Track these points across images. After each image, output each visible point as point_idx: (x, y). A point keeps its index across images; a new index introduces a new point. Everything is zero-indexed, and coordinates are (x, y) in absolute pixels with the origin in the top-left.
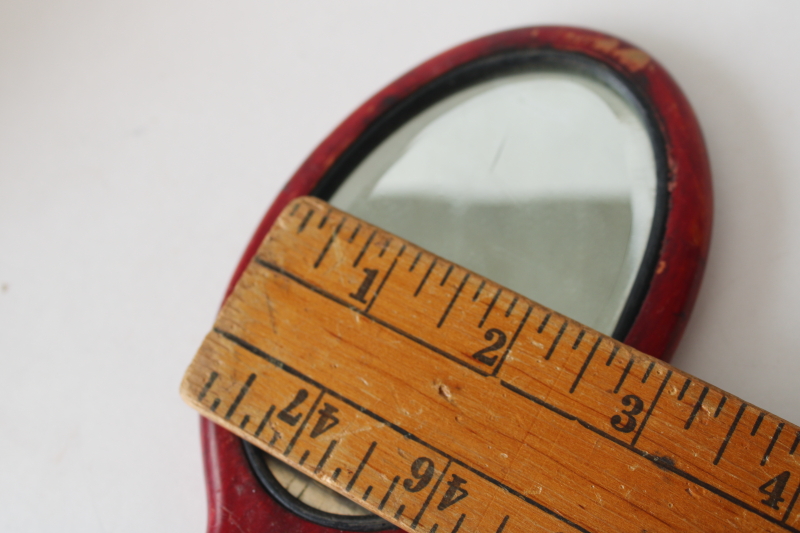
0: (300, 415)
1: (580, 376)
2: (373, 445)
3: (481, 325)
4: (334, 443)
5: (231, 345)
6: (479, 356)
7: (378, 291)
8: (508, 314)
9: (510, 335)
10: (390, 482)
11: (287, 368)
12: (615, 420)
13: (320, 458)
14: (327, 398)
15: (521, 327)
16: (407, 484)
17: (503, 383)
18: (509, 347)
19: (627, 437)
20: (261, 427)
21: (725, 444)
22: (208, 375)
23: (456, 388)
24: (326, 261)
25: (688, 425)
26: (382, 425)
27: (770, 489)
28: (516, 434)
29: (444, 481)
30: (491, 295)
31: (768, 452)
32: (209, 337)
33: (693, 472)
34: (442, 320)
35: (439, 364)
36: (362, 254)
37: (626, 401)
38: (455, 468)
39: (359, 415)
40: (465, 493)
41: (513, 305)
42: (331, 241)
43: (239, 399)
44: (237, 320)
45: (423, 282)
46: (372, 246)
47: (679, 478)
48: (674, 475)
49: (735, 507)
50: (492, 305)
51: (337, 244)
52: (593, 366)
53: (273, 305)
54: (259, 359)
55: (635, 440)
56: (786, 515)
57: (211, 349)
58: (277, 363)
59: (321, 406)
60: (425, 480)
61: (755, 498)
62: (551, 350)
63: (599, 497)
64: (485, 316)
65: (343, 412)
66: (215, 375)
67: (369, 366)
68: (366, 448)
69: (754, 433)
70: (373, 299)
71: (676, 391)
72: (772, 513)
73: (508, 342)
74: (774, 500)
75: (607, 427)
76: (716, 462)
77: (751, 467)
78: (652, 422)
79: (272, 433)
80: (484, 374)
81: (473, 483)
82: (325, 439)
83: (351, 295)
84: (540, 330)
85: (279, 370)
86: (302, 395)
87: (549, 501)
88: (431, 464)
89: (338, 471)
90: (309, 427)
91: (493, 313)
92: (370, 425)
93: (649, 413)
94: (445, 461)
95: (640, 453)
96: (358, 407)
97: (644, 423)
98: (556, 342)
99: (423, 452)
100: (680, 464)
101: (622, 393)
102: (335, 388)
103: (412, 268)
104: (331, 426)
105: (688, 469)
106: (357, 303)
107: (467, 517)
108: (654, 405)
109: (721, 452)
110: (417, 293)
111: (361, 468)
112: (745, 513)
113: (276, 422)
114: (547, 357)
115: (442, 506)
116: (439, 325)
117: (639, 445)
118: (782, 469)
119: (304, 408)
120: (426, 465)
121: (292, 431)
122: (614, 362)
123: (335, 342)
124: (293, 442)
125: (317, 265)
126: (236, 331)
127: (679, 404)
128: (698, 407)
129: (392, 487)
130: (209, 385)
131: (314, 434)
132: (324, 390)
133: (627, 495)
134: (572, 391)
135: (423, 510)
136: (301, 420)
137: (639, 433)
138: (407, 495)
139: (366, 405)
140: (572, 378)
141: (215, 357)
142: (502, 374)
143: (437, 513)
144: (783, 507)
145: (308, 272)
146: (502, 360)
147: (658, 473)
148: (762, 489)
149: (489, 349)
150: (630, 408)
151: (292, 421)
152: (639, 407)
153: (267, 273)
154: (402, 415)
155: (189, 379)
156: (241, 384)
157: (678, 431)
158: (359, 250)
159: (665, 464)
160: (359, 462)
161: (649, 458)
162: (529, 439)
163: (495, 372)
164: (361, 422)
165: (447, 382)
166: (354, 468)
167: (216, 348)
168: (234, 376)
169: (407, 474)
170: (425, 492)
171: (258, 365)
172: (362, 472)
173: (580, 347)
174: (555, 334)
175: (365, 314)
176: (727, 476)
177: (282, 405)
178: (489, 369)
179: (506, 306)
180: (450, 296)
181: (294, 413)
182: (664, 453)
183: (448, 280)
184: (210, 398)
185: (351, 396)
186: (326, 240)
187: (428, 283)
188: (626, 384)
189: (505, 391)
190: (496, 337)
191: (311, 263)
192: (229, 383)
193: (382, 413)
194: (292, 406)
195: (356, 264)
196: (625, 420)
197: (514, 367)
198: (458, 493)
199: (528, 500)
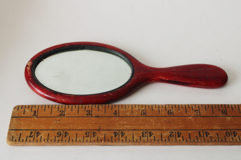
0: (33, 135)
1: (78, 111)
2: (49, 134)
3: (58, 111)
4: (41, 137)
5: (14, 131)
6: (60, 115)
7: (37, 113)
8: (62, 108)
9: (64, 110)
10: (54, 138)
11: (26, 130)
12: (87, 114)
13: (40, 139)
14: (36, 131)
15: (65, 109)
16: (58, 136)
17: (66, 117)
18: (65, 112)
19: (90, 116)
20: (26, 140)
21: (105, 111)
22: (12, 137)
23: (59, 121)
24: (25, 113)
25: (98, 110)
26: (49, 131)
27: (115, 113)
28: (72, 122)
29: (64, 133)
30: (58, 106)
31: (112, 109)
32: (8, 132)
33: (102, 116)
34: (51, 113)
35: (54, 119)
36: (32, 109)
37: (87, 111)
38: (64, 131)
39: (44, 131)
40: (68, 134)
41: (62, 106)
42: (25, 110)
43: (20, 137)
44: (13, 127)
45: (45, 109)
46: (33, 108)
47: (101, 118)
48: (100, 117)
49: (111, 118)
50: (59, 107)
51: (26, 110)
52: (79, 109)
53: (19, 122)
54: (21, 131)
55: (91, 116)
56: (119, 115)
57: (10, 133)
58: (24, 130)
59: (36, 132)
60: (60, 135)
61: (113, 115)
62: (72, 110)
63: (90, 125)
64: (58, 109)
65: (40, 132)
66: (13, 136)
67: (42, 124)
68: (48, 135)
69: (108, 107)
70: (37, 115)
71: (94, 107)
72: (116, 116)
73: (64, 111)
74: (116, 114)
75: (86, 116)
76: (105, 113)
77: (111, 112)
78: (93, 112)
79: (29, 140)
80: (63, 117)
81: (68, 132)
82: (39, 137)
83: (33, 115)
84: (68, 108)
85: (25, 131)
86: (32, 133)
87: (83, 129)
88: (60, 132)
89: (44, 140)
90: (36, 136)
91: (59, 109)
92: (46, 132)
93: (92, 111)
94: (62, 131)
95: (93, 117)
96: (43, 130)
97: (92, 113)
98: (72, 108)
99: (58, 131)
100: (100, 116)
101: (86, 111)
102: (37, 129)
103: (42, 108)
104: (39, 134)
105: (101, 116)
106: (35, 116)
107: (70, 136)
108: (92, 110)
109: (105, 112)
110: (45, 111)
111: (48, 138)
112: (113, 118)
113: (29, 138)
114: (72, 111)
115: (65, 137)
116: (51, 114)
117: (92, 116)
118: (115, 110)
119: (33, 134)
120: (59, 133)
121: (33, 138)
122: (83, 107)
123: (34, 123)
124: (34, 139)
125: (24, 114)
126: (13, 129)
127: (96, 108)
128: (99, 108)
129: (55, 138)
130: (13, 138)
131: (37, 137)
132: (35, 130)
133: (94, 123)
134: (78, 113)
135: (62, 139)
136: (34, 136)
137: (92, 114)
138: (58, 138)
139: (44, 129)
140: (77, 112)
141: (12, 134)
142: (65, 116)
143: (65, 138)
144: (118, 115)
145: (23, 115)
146: (64, 114)
147: (97, 118)
148: (114, 114)
149: (61, 113)
150: (88, 112)
151: (32, 137)
152: (90, 111)
153: (15, 118)
154: (51, 128)
155: (8, 139)
156: (19, 136)
157: (97, 112)
158: (31, 109)
159: (98, 117)
160: (47, 137)
161: (95, 117)
162: (75, 122)
163: (64, 116)
164: (45, 132)
165: (57, 120)
166: (47, 138)
167: (11, 133)
168: (17, 135)
169: (57, 135)
170: (61, 136)
171: (21, 132)
172: (49, 138)
173: (76, 107)
174: (71, 107)
175: (37, 117)
176: (108, 114)
177: (29, 135)
178: (63, 116)
179: (61, 107)
180: (51, 109)
181: (32, 135)
182: (97, 115)
183: (49, 107)
184: (14, 140)
185: (41, 129)
186: (24, 110)
187: (46, 109)
188: (86, 109)
189: (68, 118)
190: (62, 112)
191: (23, 114)
192: (17, 136)
193: (48, 129)
194: (31, 135)
195: (31, 111)
196: (88, 114)
197: (67, 114)
198: (67, 134)
199: (79, 130)
